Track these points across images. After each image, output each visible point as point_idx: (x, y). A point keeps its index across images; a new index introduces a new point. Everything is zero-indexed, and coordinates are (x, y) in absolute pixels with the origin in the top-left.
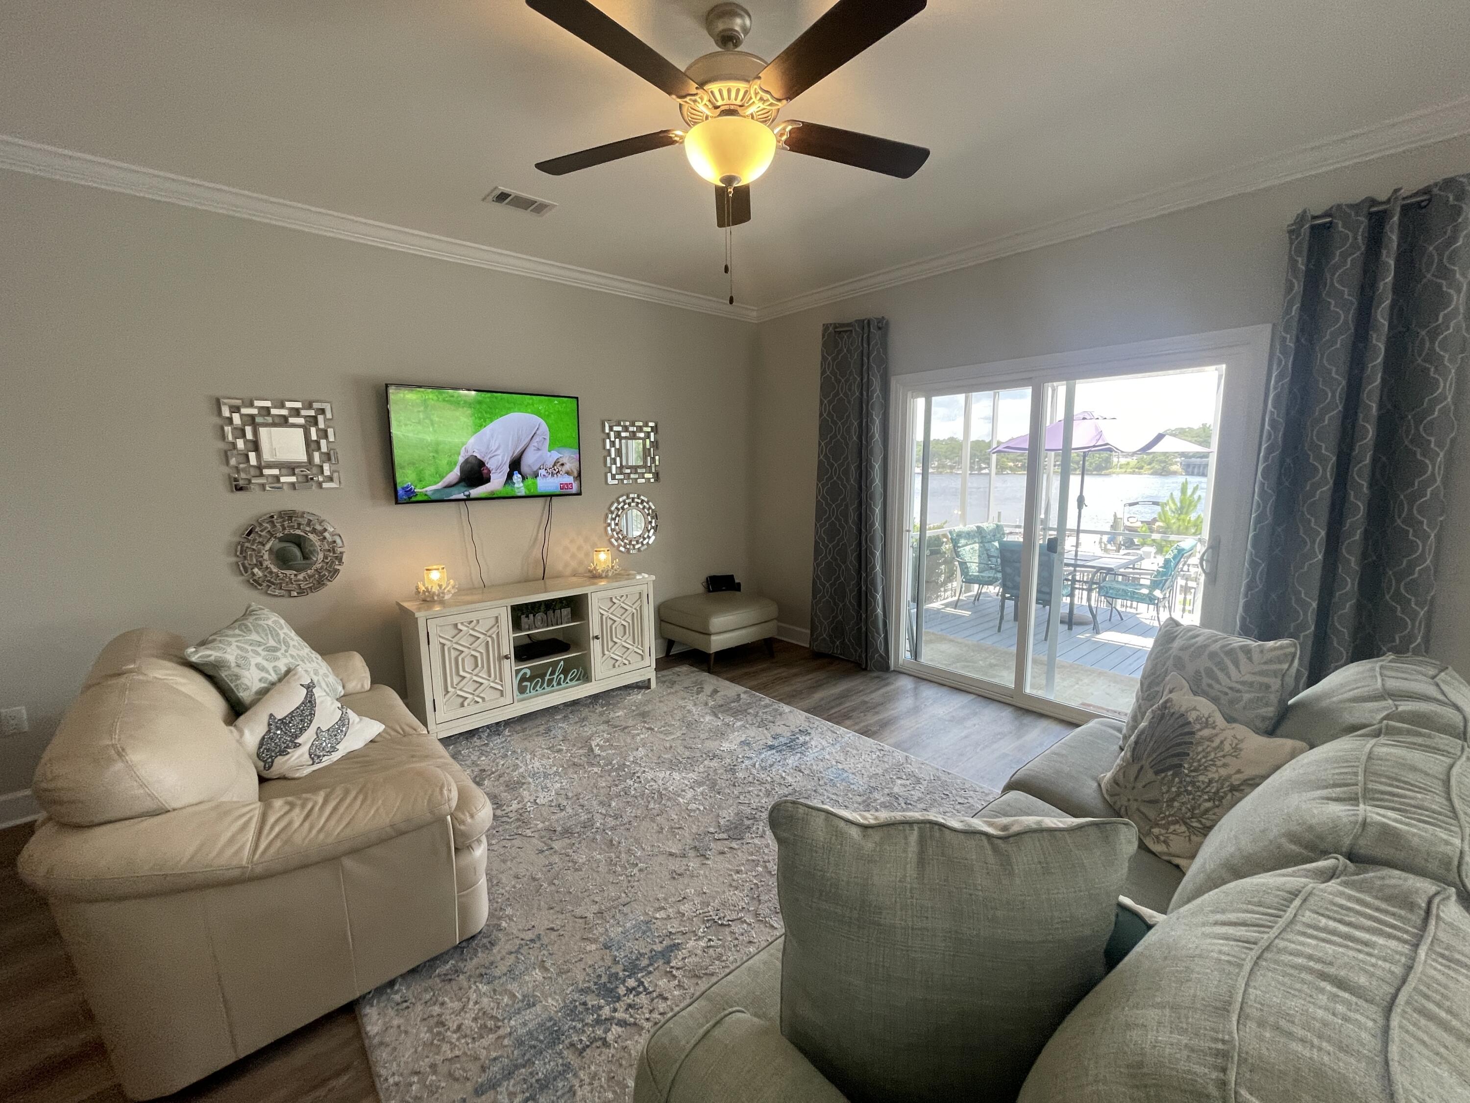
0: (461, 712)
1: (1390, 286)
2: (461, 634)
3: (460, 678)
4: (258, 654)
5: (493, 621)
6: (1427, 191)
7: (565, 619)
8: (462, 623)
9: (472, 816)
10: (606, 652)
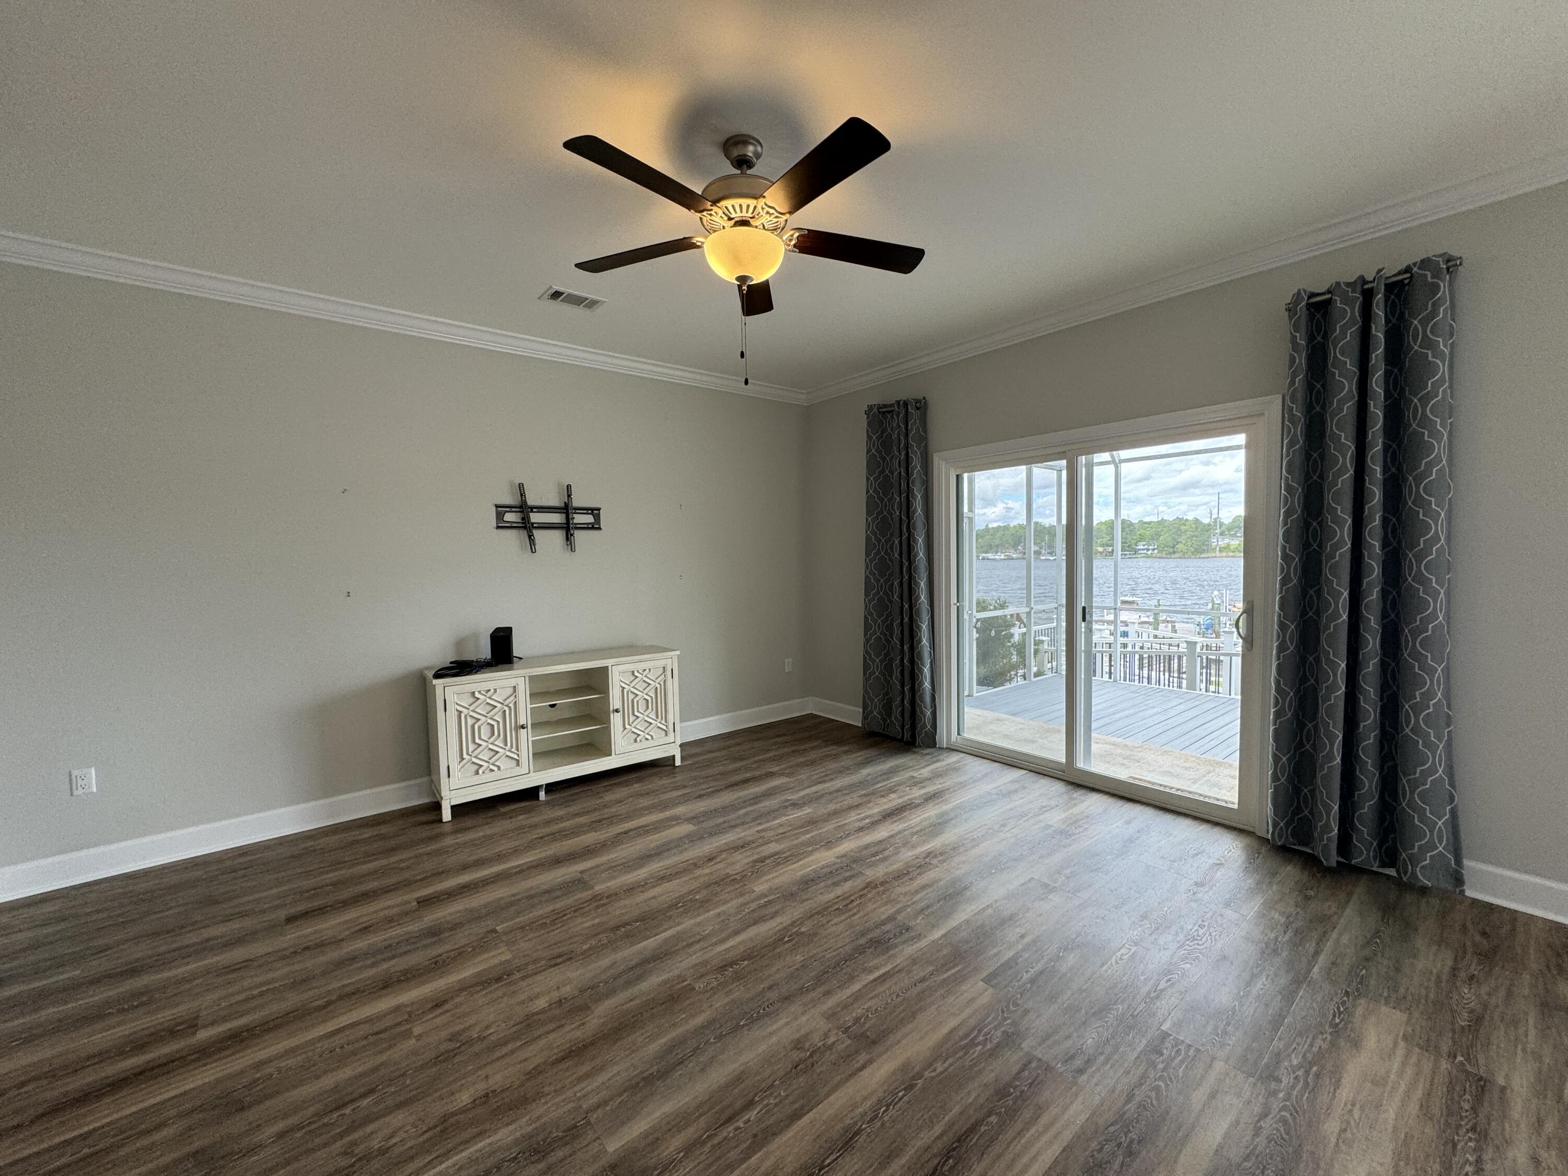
0: (476, 780)
1: (1381, 357)
2: (479, 702)
3: (475, 746)
5: (510, 691)
6: (1408, 270)
8: (479, 692)
10: (627, 726)
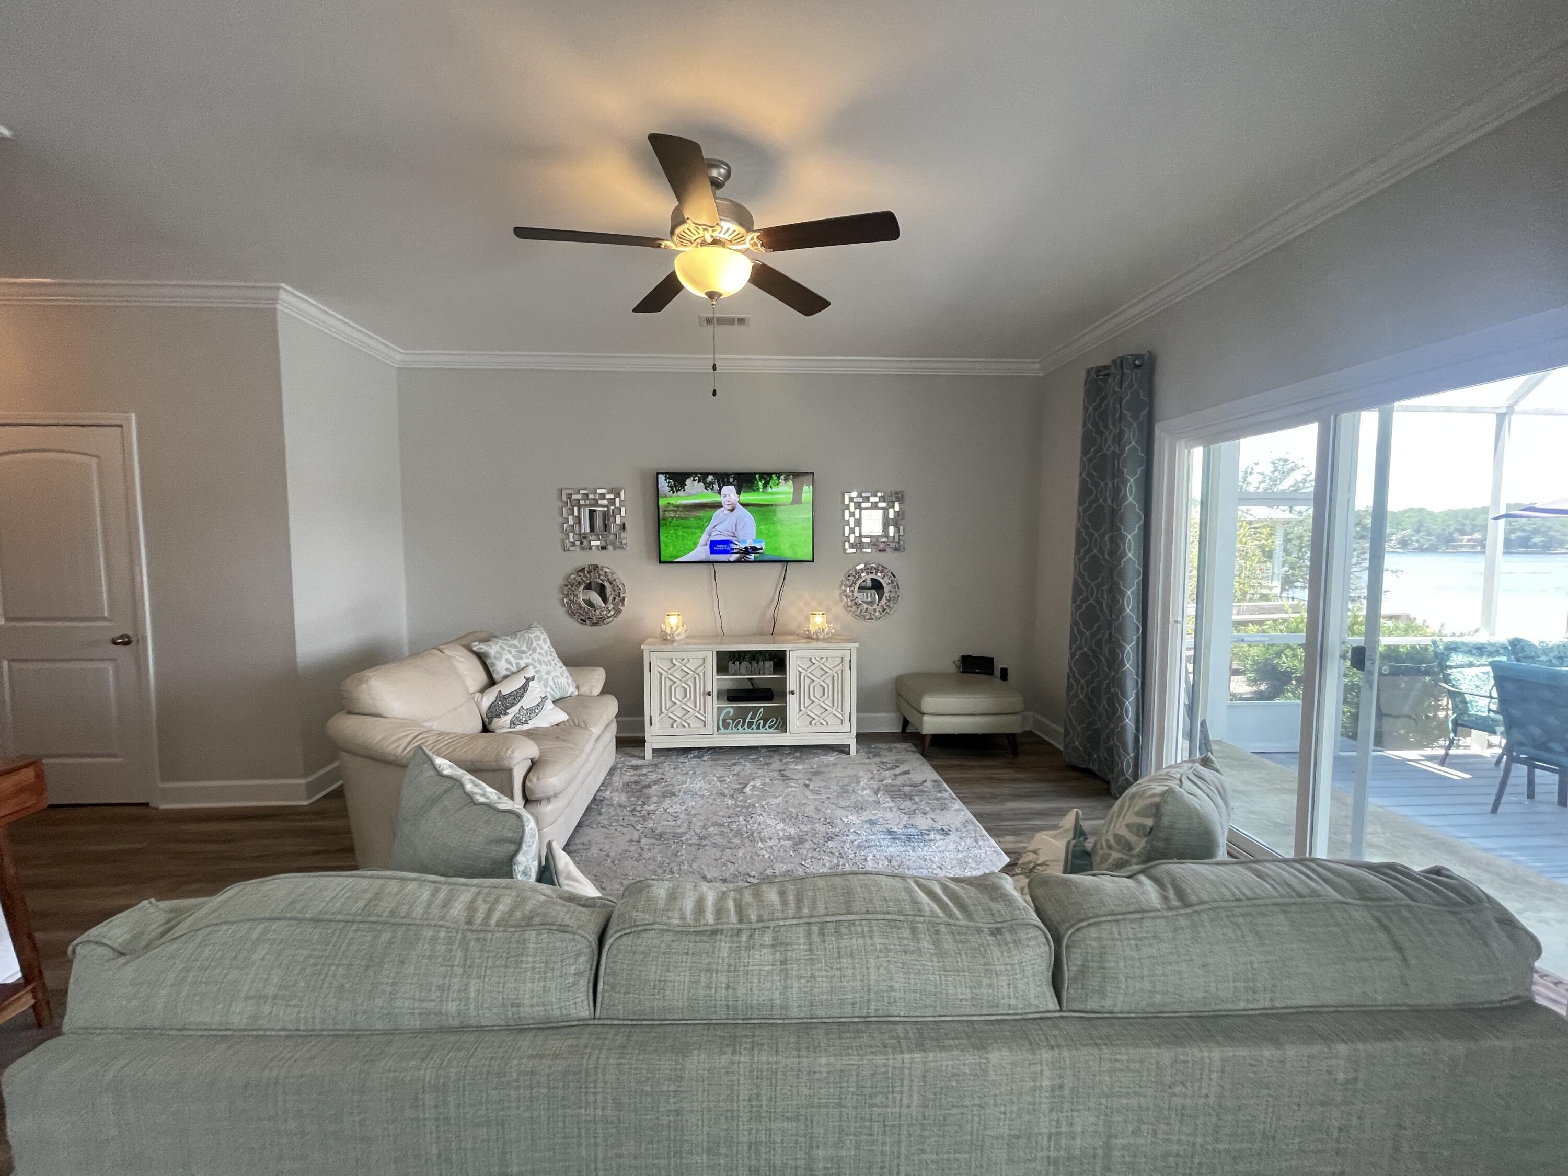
0: (671, 731)
2: (675, 668)
3: (672, 703)
4: (510, 652)
7: (767, 671)
8: (676, 659)
9: (538, 779)
10: (803, 708)
